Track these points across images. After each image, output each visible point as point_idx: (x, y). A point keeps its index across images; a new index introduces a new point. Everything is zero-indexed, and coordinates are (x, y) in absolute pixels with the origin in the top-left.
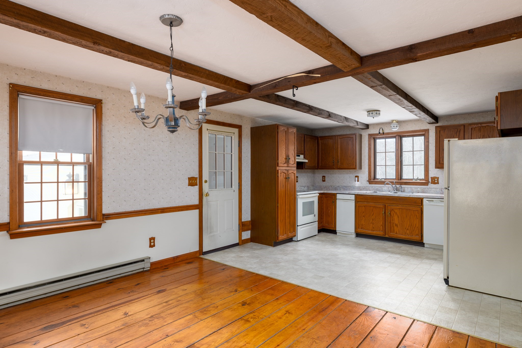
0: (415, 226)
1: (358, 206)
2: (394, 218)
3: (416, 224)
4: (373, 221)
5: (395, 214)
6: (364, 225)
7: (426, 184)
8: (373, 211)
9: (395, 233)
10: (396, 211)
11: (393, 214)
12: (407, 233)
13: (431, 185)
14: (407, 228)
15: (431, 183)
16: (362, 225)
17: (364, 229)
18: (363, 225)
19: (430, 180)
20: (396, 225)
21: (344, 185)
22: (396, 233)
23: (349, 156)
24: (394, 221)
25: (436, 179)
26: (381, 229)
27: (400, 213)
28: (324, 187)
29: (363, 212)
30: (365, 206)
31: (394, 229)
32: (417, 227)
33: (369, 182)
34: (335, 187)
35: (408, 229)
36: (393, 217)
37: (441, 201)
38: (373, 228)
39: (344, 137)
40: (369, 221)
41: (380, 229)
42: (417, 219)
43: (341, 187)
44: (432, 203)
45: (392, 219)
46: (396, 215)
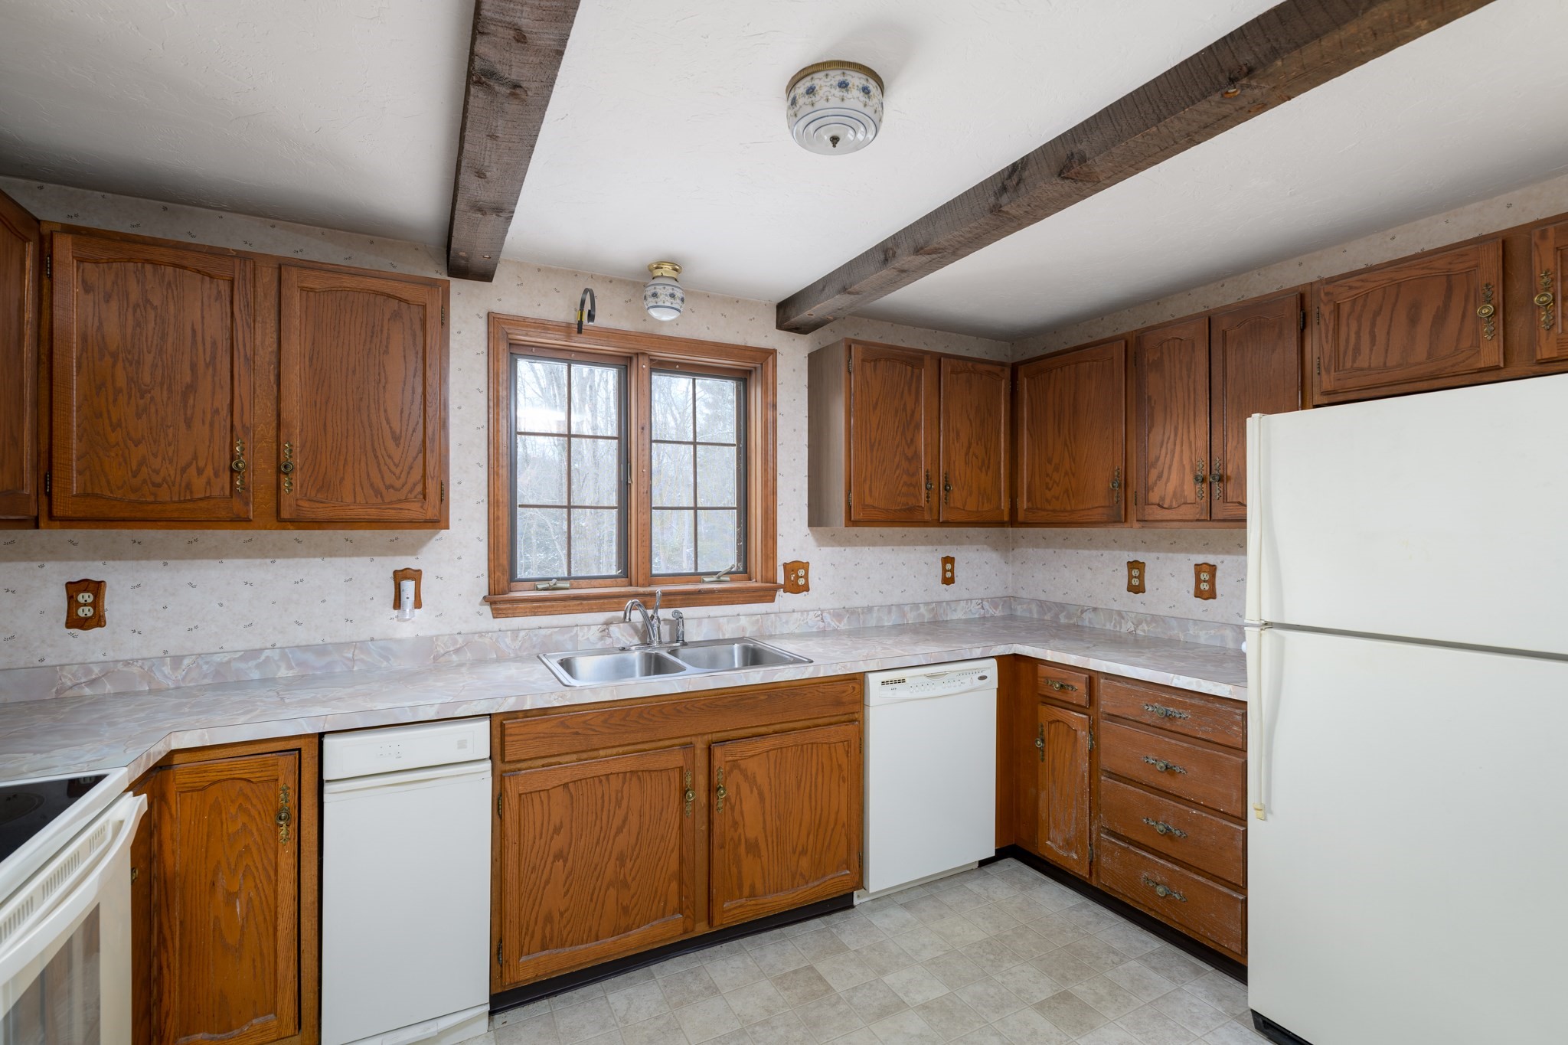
0: (836, 824)
1: (520, 795)
2: (742, 813)
3: (837, 813)
4: (622, 865)
5: (745, 788)
6: (562, 914)
7: (766, 594)
8: (624, 803)
9: (746, 891)
10: (751, 766)
11: (738, 787)
12: (801, 874)
13: (784, 599)
14: (800, 848)
15: (785, 592)
16: (549, 919)
17: (563, 946)
18: (556, 916)
19: (781, 580)
20: (753, 848)
21: (302, 636)
22: (753, 895)
23: (393, 432)
24: (740, 830)
25: (801, 572)
26: (674, 901)
27: (772, 775)
28: (89, 671)
29: (557, 830)
30: (566, 785)
31: (740, 872)
32: (844, 824)
33: (492, 603)
34: (217, 658)
35: (804, 852)
36: (737, 808)
37: (931, 676)
38: (626, 910)
39: (349, 282)
40: (596, 874)
41: (665, 904)
42: (841, 780)
43: (275, 654)
44: (901, 692)
45: (733, 816)
46: (752, 792)
